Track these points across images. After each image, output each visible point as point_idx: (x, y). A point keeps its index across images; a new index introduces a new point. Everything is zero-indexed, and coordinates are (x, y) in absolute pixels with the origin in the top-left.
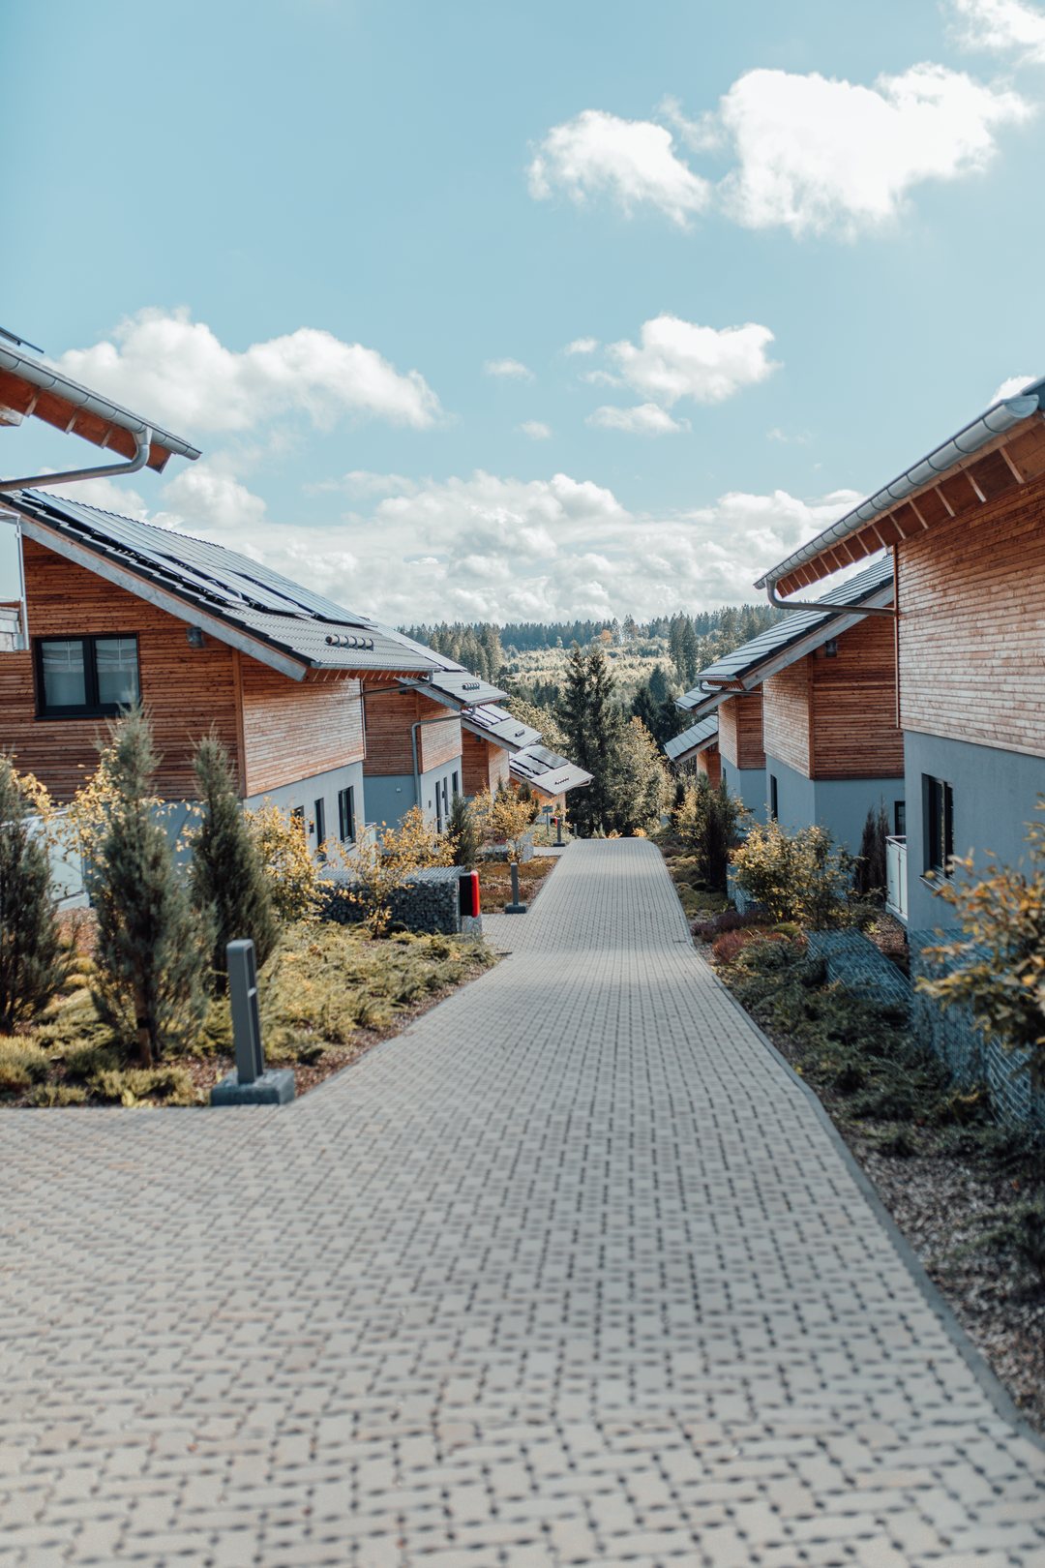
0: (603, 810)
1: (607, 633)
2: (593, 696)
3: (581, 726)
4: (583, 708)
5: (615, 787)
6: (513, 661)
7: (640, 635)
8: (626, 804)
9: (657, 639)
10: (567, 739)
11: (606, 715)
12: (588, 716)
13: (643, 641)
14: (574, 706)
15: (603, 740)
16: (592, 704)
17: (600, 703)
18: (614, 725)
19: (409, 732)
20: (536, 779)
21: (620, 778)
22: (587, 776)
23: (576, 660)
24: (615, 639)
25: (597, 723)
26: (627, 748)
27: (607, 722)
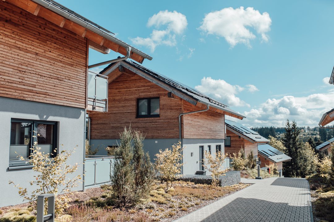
0: (297, 170)
1: (302, 130)
2: (293, 136)
3: (290, 144)
4: (290, 139)
5: (300, 163)
6: (279, 136)
7: (311, 131)
8: (304, 169)
9: (316, 132)
10: (285, 148)
11: (297, 141)
12: (291, 141)
13: (312, 132)
14: (287, 138)
15: (296, 149)
16: (293, 138)
17: (295, 137)
18: (300, 144)
19: (178, 118)
20: (270, 157)
21: (302, 161)
22: (289, 158)
23: (288, 125)
24: (305, 131)
25: (294, 144)
26: (304, 151)
27: (298, 143)
